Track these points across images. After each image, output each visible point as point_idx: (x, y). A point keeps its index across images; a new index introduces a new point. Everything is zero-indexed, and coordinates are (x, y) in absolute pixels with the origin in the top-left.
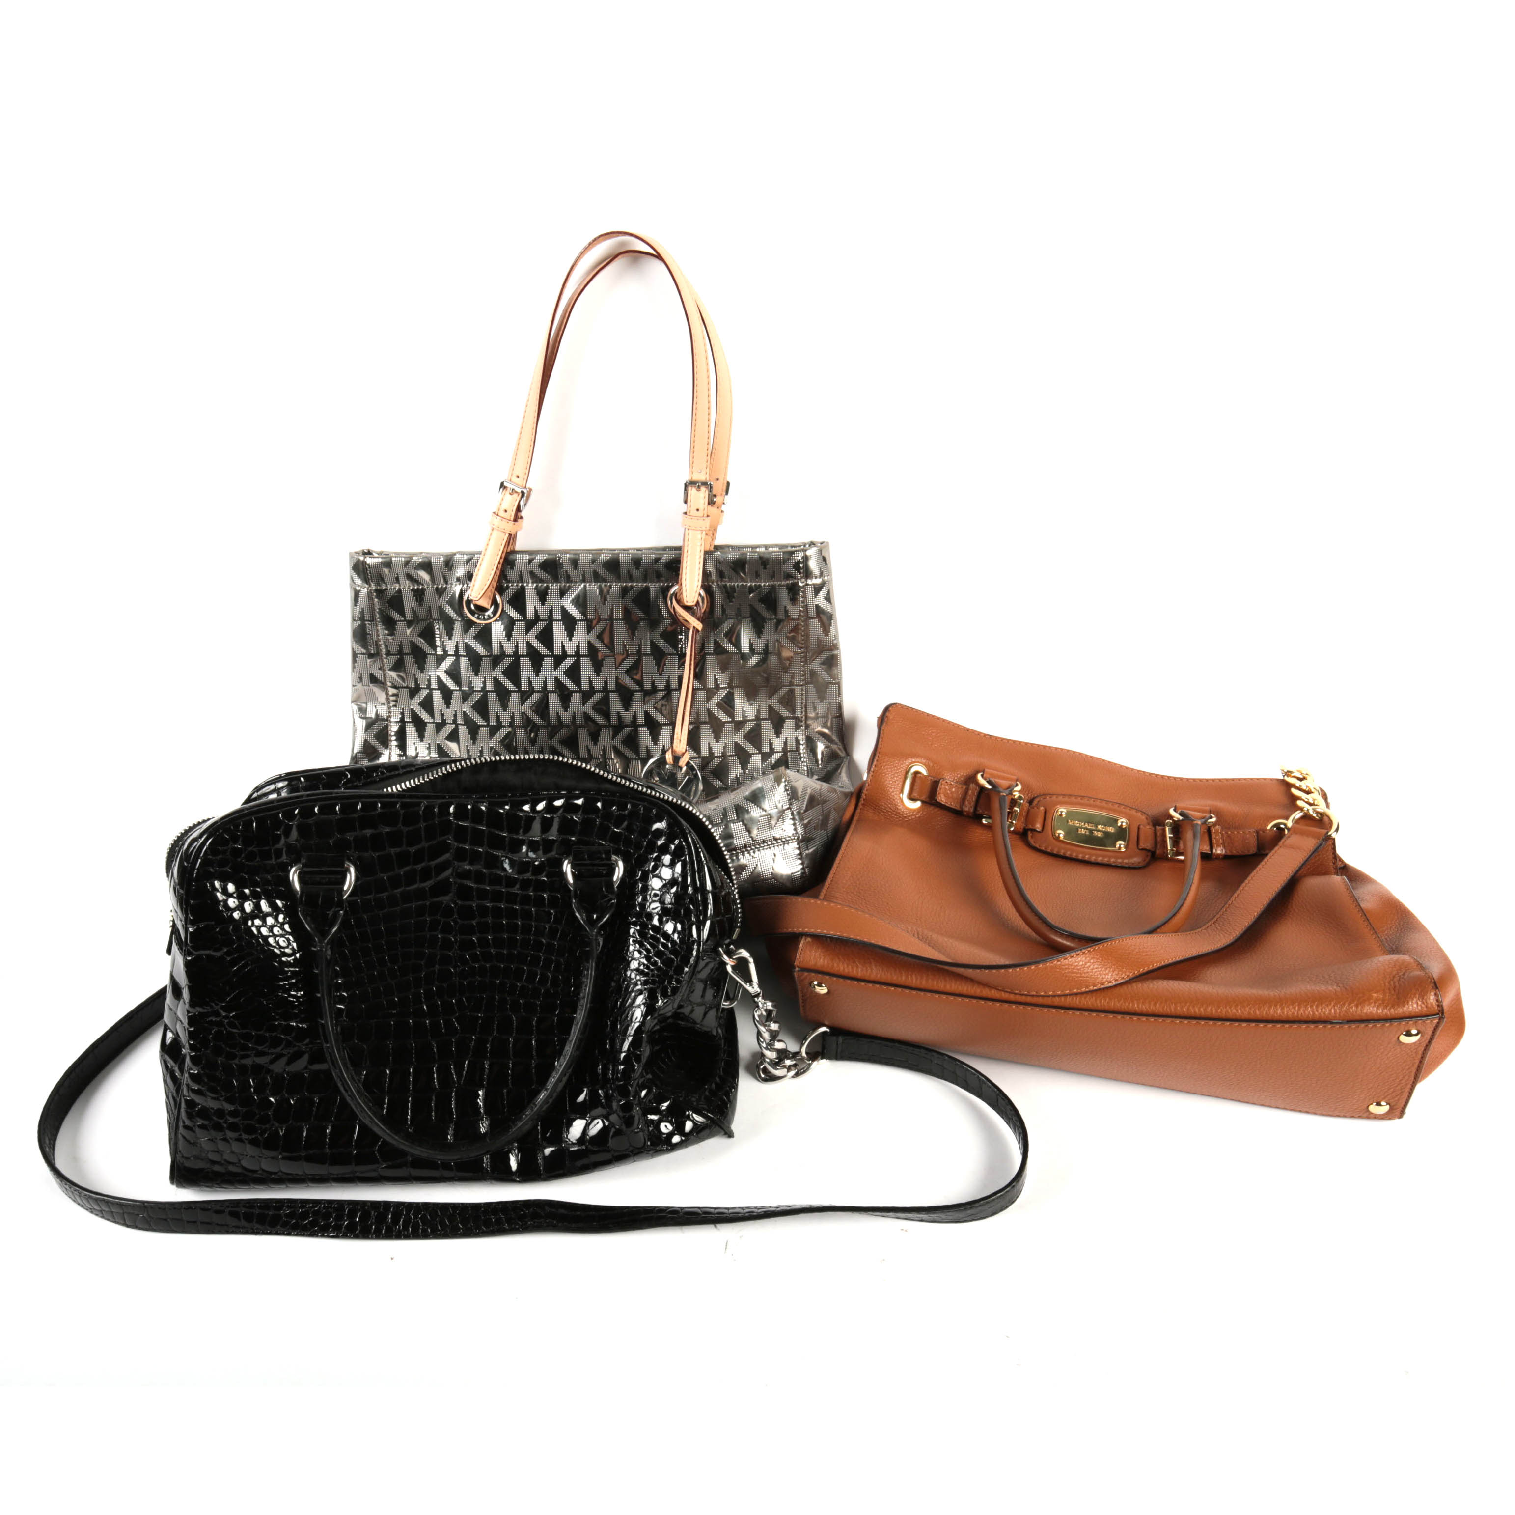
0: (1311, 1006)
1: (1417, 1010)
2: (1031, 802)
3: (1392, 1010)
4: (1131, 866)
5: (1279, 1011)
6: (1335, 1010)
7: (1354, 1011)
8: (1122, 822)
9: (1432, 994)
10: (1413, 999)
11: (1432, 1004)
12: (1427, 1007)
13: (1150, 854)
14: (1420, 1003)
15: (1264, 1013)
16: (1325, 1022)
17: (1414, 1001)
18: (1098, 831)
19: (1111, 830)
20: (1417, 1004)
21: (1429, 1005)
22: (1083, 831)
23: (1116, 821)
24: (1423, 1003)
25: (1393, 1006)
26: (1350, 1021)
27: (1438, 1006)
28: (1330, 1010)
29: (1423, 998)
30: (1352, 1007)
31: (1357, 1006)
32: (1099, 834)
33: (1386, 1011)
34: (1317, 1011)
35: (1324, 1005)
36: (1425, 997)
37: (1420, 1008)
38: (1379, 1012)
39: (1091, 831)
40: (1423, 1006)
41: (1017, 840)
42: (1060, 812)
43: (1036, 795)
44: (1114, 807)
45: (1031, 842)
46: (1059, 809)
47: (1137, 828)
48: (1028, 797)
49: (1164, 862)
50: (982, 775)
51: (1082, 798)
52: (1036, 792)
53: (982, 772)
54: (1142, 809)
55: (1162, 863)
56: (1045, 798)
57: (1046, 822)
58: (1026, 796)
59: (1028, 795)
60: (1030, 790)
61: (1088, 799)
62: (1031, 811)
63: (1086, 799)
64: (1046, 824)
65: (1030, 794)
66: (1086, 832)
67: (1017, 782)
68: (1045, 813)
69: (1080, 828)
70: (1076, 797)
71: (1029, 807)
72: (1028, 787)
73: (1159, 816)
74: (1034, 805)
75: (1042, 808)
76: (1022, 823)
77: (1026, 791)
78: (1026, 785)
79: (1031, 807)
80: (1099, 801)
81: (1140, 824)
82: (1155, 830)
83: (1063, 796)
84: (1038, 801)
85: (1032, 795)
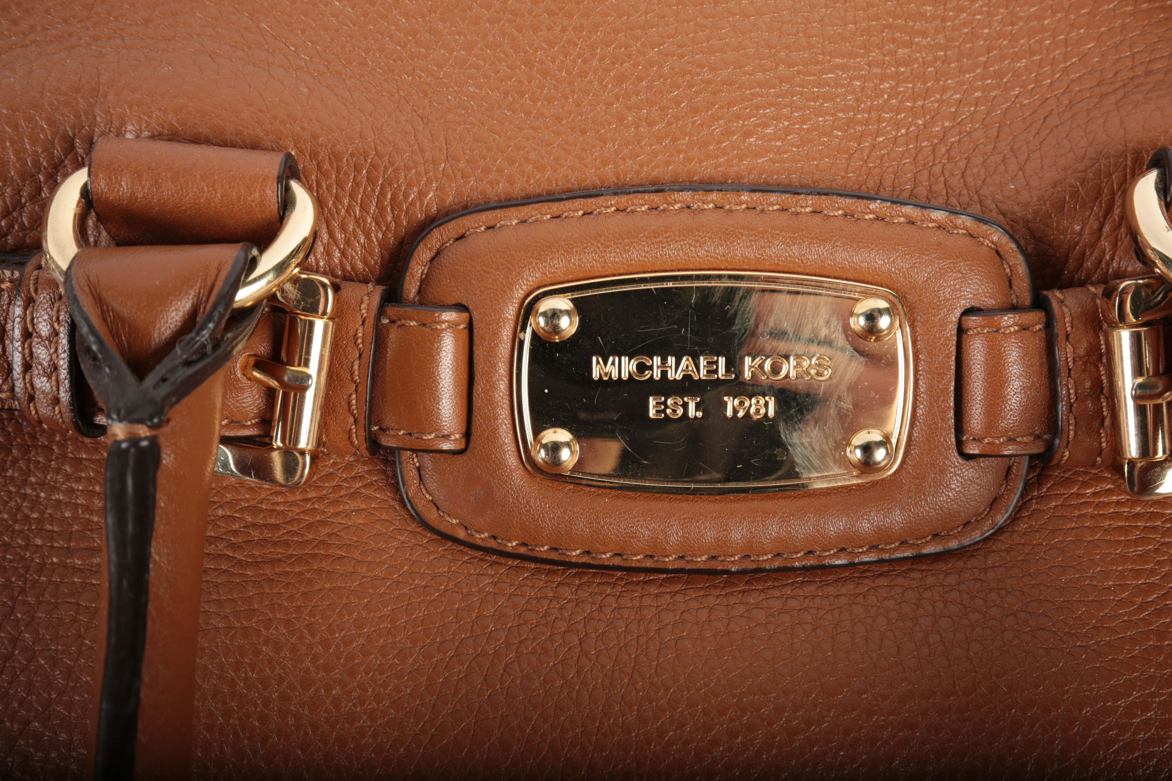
2: (389, 274)
41: (353, 495)
42: (544, 314)
43: (420, 216)
44: (828, 217)
45: (420, 508)
46: (537, 299)
47: (952, 330)
48: (380, 235)
49: (1086, 484)
50: (85, 192)
51: (656, 198)
52: (421, 195)
53: (79, 166)
54: (965, 184)
55: (1078, 495)
56: (461, 238)
57: (478, 388)
58: (368, 237)
59: (377, 224)
60: (382, 193)
61: (687, 196)
62: (393, 335)
63: (676, 202)
64: (477, 403)
65: (389, 218)
66: (685, 406)
67: (288, 189)
68: (465, 334)
69: (657, 393)
70: (623, 200)
71: (381, 312)
72: (371, 180)
73: (1060, 205)
74: (411, 288)
75: (449, 316)
76: (355, 421)
77: (364, 208)
78: (357, 169)
79: (392, 311)
80: (745, 197)
81: (964, 304)
82: (1049, 325)
83: (555, 208)
84: (432, 259)
85: (396, 219)
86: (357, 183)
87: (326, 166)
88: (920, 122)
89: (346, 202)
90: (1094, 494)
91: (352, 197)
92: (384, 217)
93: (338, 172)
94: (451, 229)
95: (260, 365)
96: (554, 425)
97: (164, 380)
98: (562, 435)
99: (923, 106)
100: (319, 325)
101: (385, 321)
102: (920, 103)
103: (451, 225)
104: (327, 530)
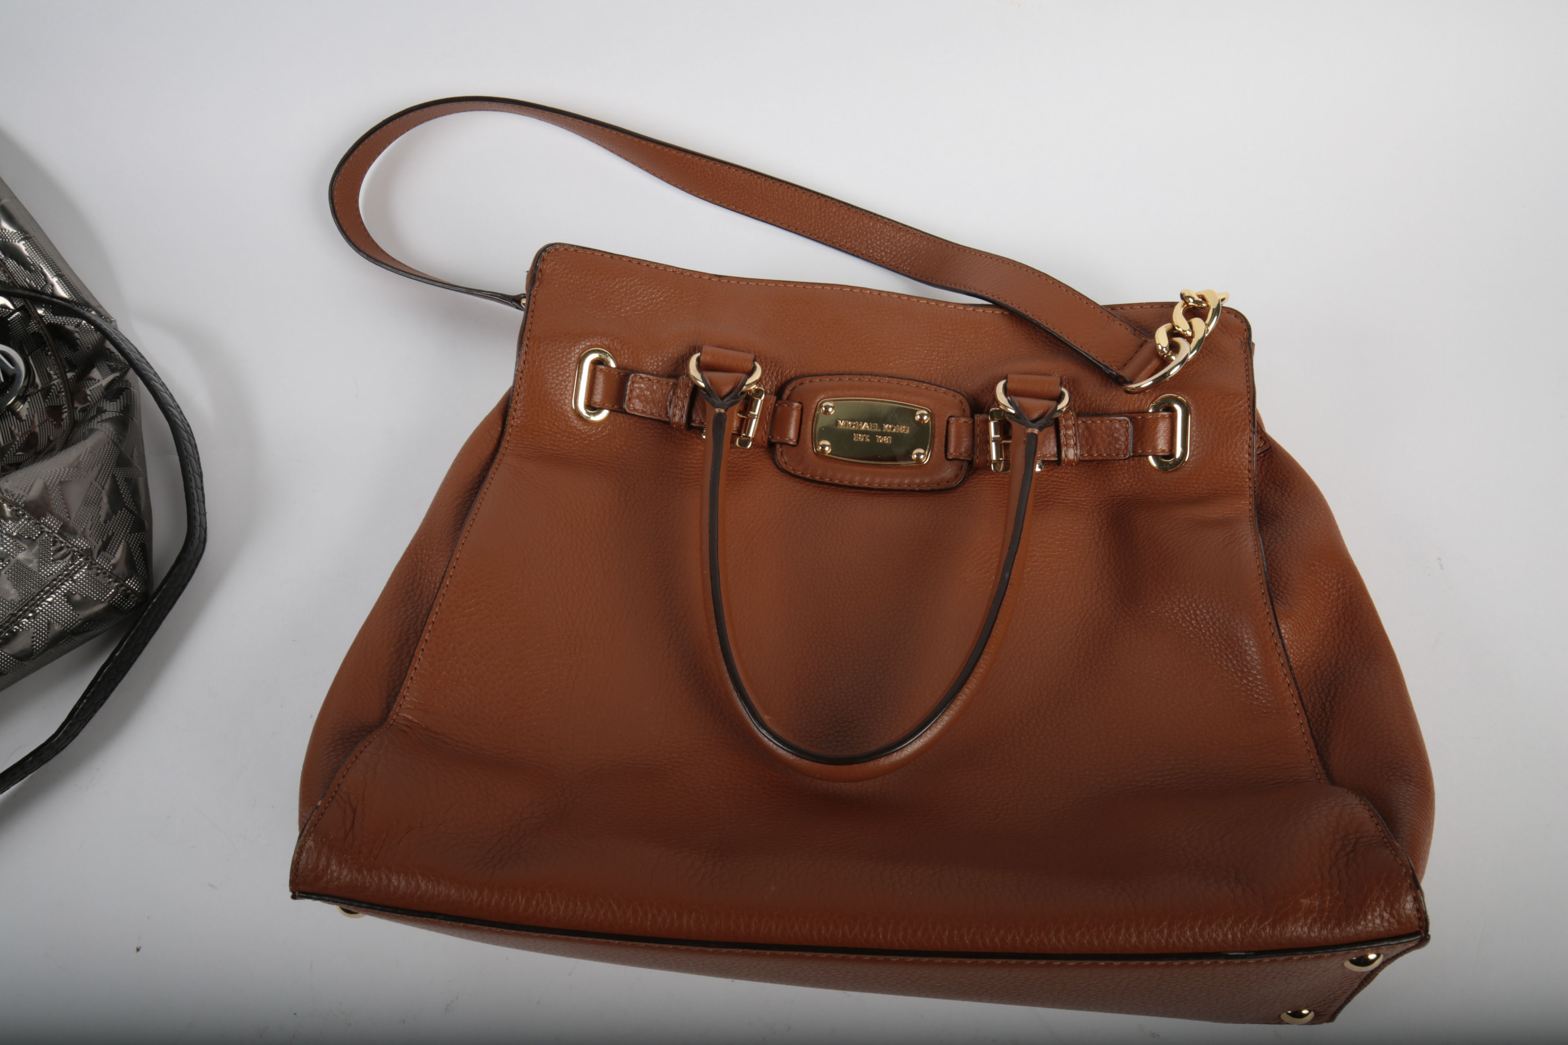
0: (1192, 929)
1: (1382, 929)
2: (779, 393)
3: (1337, 931)
4: (935, 487)
5: (1134, 939)
6: (1234, 935)
7: (1267, 933)
8: (922, 415)
9: (1409, 898)
10: (1374, 910)
11: (1408, 917)
12: (1399, 922)
13: (965, 465)
14: (1386, 915)
15: (1107, 942)
16: (1215, 955)
17: (1376, 914)
18: (883, 434)
19: (904, 429)
20: (1382, 917)
21: (1403, 920)
22: (860, 438)
23: (913, 413)
24: (1391, 914)
25: (1338, 924)
26: (1260, 953)
27: (1420, 919)
28: (1226, 935)
29: (1392, 908)
30: (1264, 929)
31: (1273, 927)
32: (886, 440)
33: (1325, 932)
34: (1202, 936)
35: (1213, 926)
36: (1397, 906)
37: (1386, 924)
38: (1312, 935)
39: (872, 435)
40: (1392, 920)
41: (759, 460)
42: (824, 407)
43: (789, 378)
44: (911, 387)
45: (781, 463)
46: (823, 402)
47: (945, 423)
48: (776, 383)
49: (987, 475)
50: (698, 359)
51: (860, 377)
52: (790, 372)
53: (699, 352)
54: (956, 384)
55: (983, 478)
56: (801, 384)
57: (803, 427)
58: (772, 382)
59: (776, 379)
60: (779, 370)
61: (870, 377)
62: (779, 410)
63: (866, 378)
64: (802, 431)
65: (779, 378)
66: (865, 437)
67: (754, 364)
68: (800, 411)
69: (856, 433)
70: (851, 376)
71: (776, 402)
72: (775, 366)
73: (983, 391)
74: (785, 397)
75: (796, 404)
76: (765, 433)
77: (772, 374)
78: (772, 362)
79: (779, 402)
80: (887, 379)
81: (949, 415)
82: (974, 423)
83: (830, 377)
84: (792, 390)
85: (782, 378)
86: (771, 367)
87: (763, 361)
88: (945, 365)
89: (767, 371)
90: (989, 478)
91: (769, 370)
92: (778, 377)
93: (766, 362)
94: (799, 381)
95: (740, 412)
96: (824, 439)
97: (728, 401)
98: (827, 443)
99: (946, 360)
100: (759, 402)
101: (777, 405)
102: (945, 359)
103: (799, 380)
104: (751, 469)
